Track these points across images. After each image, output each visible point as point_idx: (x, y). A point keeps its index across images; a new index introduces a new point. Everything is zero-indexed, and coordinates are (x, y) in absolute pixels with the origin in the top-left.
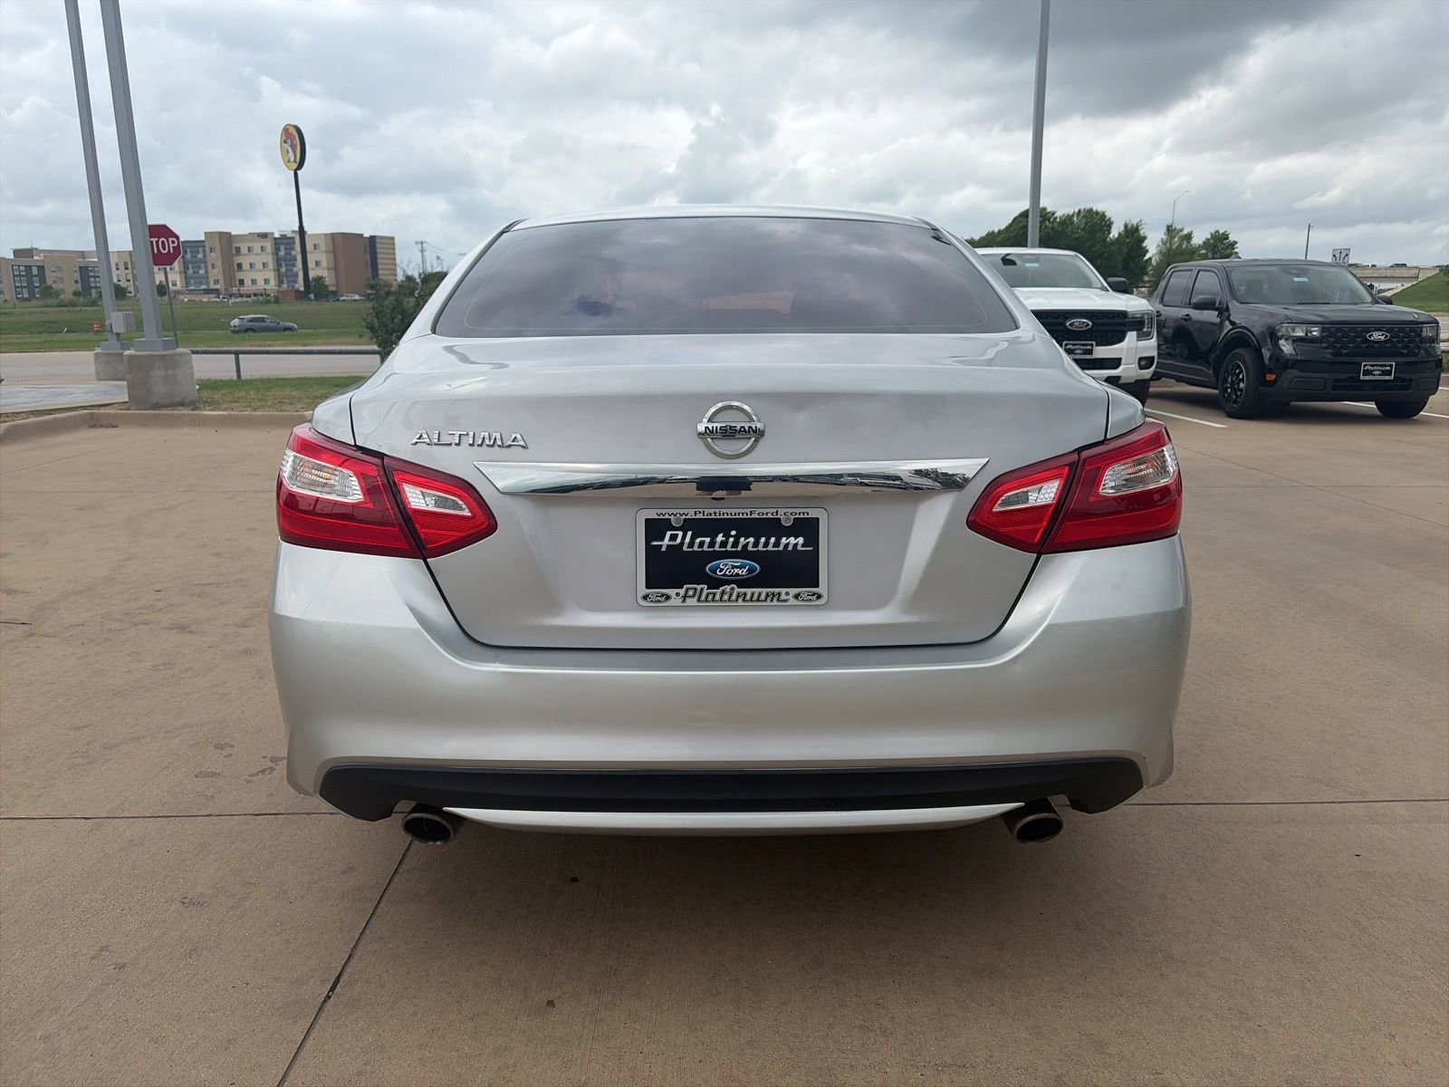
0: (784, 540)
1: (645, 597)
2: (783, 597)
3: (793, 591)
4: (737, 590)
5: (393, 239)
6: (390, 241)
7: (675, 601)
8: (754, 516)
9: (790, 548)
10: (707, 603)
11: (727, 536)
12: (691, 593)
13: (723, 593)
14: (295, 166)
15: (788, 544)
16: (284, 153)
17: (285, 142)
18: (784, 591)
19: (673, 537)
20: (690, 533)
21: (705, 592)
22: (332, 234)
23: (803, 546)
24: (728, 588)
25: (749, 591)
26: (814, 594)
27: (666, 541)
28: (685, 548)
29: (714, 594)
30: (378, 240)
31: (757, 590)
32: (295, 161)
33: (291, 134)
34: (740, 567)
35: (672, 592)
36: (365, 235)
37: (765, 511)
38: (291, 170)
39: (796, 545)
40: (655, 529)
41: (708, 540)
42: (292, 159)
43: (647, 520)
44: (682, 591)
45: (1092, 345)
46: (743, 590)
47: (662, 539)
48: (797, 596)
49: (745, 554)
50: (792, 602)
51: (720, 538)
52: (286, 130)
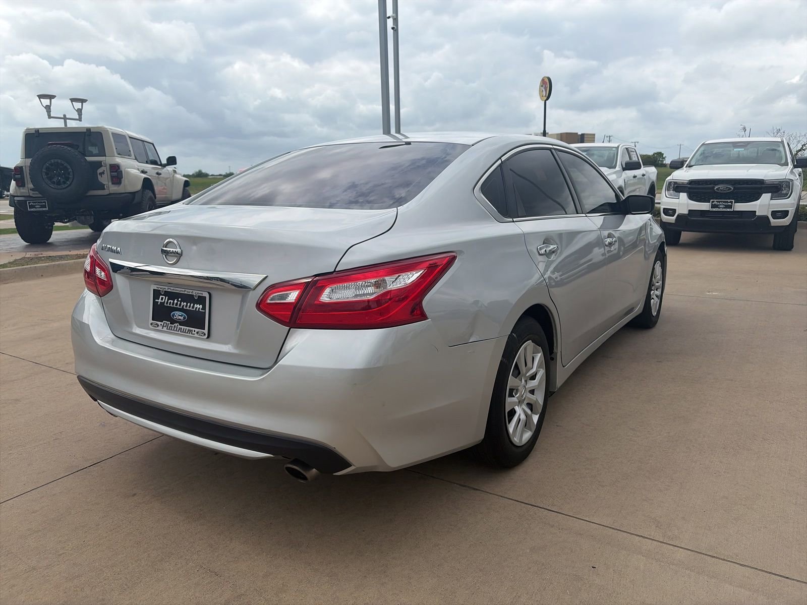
0: (196, 306)
1: (151, 324)
2: (193, 332)
3: (197, 330)
4: (179, 326)
5: (594, 135)
6: (593, 136)
7: (160, 328)
8: (186, 293)
9: (197, 310)
10: (170, 331)
11: (178, 301)
12: (165, 325)
13: (175, 326)
14: (545, 98)
15: (197, 308)
16: (541, 91)
17: (542, 86)
18: (193, 329)
19: (162, 299)
20: (167, 297)
21: (169, 325)
22: (561, 134)
23: (202, 309)
24: (176, 324)
25: (183, 327)
26: (203, 333)
27: (160, 300)
28: (165, 304)
29: (172, 327)
30: (585, 136)
31: (185, 327)
32: (546, 96)
33: (545, 82)
34: (181, 316)
35: (159, 323)
36: (579, 134)
37: (189, 291)
38: (542, 100)
39: (199, 308)
40: (157, 294)
41: (172, 301)
42: (544, 95)
43: (154, 289)
44: (162, 323)
45: (732, 202)
46: (181, 327)
47: (159, 299)
48: (197, 333)
49: (182, 310)
50: (196, 335)
51: (176, 301)
52: (543, 80)
